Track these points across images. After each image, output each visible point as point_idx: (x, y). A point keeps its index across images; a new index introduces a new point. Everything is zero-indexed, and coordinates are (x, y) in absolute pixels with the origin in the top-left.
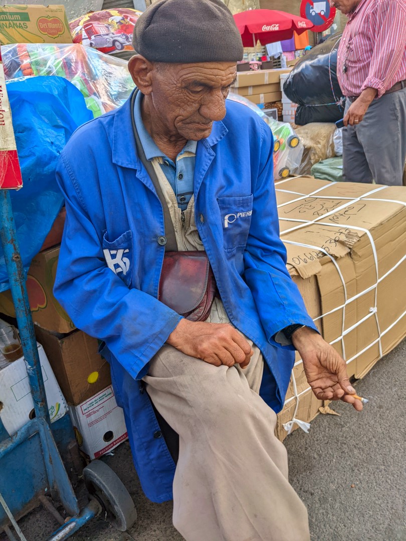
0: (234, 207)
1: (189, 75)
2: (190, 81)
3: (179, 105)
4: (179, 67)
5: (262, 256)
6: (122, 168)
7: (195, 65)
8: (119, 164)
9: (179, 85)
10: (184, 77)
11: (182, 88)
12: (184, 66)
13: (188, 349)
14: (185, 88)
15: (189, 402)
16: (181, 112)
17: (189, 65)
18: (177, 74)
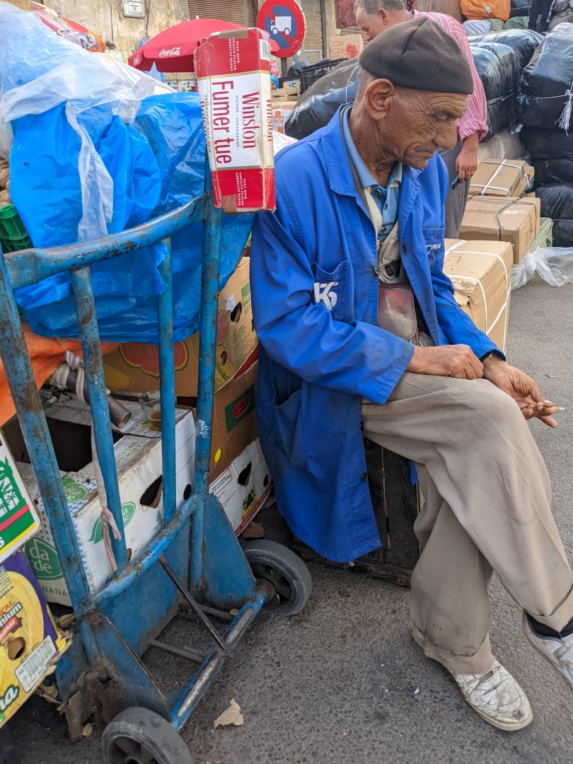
0: (432, 238)
1: (441, 104)
2: (441, 110)
3: (420, 133)
4: (431, 95)
5: (440, 291)
6: (337, 194)
7: (445, 94)
8: (337, 191)
9: (428, 112)
10: (436, 105)
11: (430, 116)
12: (437, 94)
13: (436, 369)
14: (433, 116)
15: (470, 406)
16: (420, 139)
17: (442, 94)
18: (427, 102)
